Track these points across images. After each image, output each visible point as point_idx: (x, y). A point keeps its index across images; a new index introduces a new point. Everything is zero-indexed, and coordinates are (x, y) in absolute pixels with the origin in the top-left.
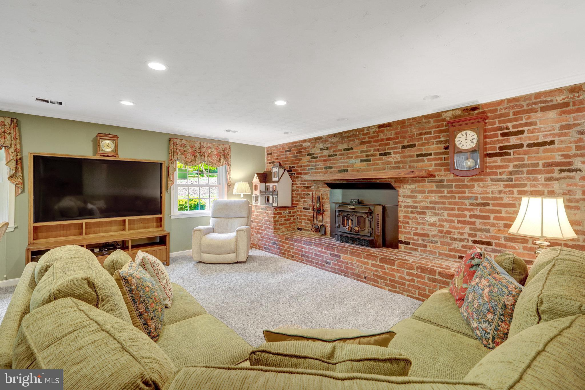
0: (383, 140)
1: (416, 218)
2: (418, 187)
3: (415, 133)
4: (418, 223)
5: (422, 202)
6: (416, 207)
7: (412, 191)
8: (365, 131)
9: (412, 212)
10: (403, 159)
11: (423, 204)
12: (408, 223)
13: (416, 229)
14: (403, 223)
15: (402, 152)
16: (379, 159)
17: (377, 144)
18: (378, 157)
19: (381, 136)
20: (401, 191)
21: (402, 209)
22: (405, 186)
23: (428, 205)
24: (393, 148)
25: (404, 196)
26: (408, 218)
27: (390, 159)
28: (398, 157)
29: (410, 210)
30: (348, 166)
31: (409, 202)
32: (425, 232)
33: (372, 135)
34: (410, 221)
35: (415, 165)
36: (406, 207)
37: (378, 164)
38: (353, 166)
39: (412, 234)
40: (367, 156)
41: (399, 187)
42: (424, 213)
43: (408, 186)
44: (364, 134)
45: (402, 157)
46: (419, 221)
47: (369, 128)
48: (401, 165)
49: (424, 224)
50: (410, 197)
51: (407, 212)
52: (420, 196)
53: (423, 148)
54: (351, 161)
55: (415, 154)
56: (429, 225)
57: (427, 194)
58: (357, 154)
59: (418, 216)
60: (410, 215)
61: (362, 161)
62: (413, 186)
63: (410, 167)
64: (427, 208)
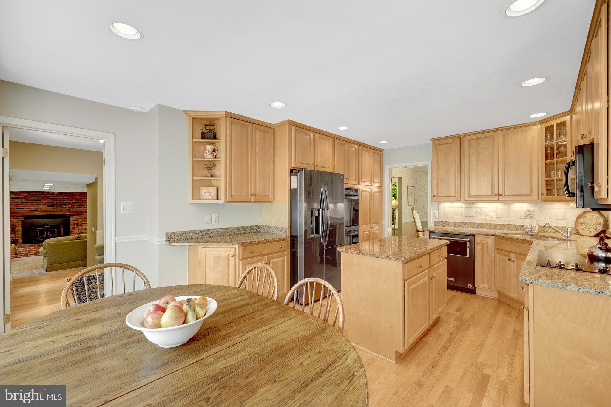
0: (62, 198)
1: (78, 228)
2: (80, 217)
3: (79, 198)
4: (80, 229)
5: (81, 222)
6: (79, 224)
7: (77, 218)
8: (51, 194)
9: (77, 226)
10: (73, 207)
11: (82, 222)
12: (75, 230)
13: (79, 231)
14: (72, 230)
15: (72, 204)
16: (60, 206)
17: (59, 200)
18: (59, 205)
19: (61, 197)
20: (71, 219)
21: (72, 225)
22: (73, 217)
23: (84, 222)
24: (68, 202)
25: (73, 220)
26: (75, 228)
27: (66, 206)
28: (70, 206)
29: (76, 225)
30: (37, 208)
31: (76, 222)
32: (82, 232)
33: (55, 195)
34: (76, 229)
35: (78, 209)
36: (73, 224)
37: (59, 208)
38: (41, 208)
39: (77, 233)
40: (52, 204)
41: (71, 217)
42: (82, 226)
43: (75, 216)
44: (49, 195)
45: (72, 206)
46: (80, 228)
47: (53, 193)
48: (71, 209)
49: (82, 229)
50: (76, 220)
51: (75, 226)
52: (80, 220)
53: (82, 203)
54: (40, 206)
55: (78, 205)
56: (84, 229)
57: (83, 219)
58: (44, 203)
59: (79, 227)
60: (76, 227)
61: (47, 206)
62: (77, 217)
63: (76, 210)
64: (83, 224)
